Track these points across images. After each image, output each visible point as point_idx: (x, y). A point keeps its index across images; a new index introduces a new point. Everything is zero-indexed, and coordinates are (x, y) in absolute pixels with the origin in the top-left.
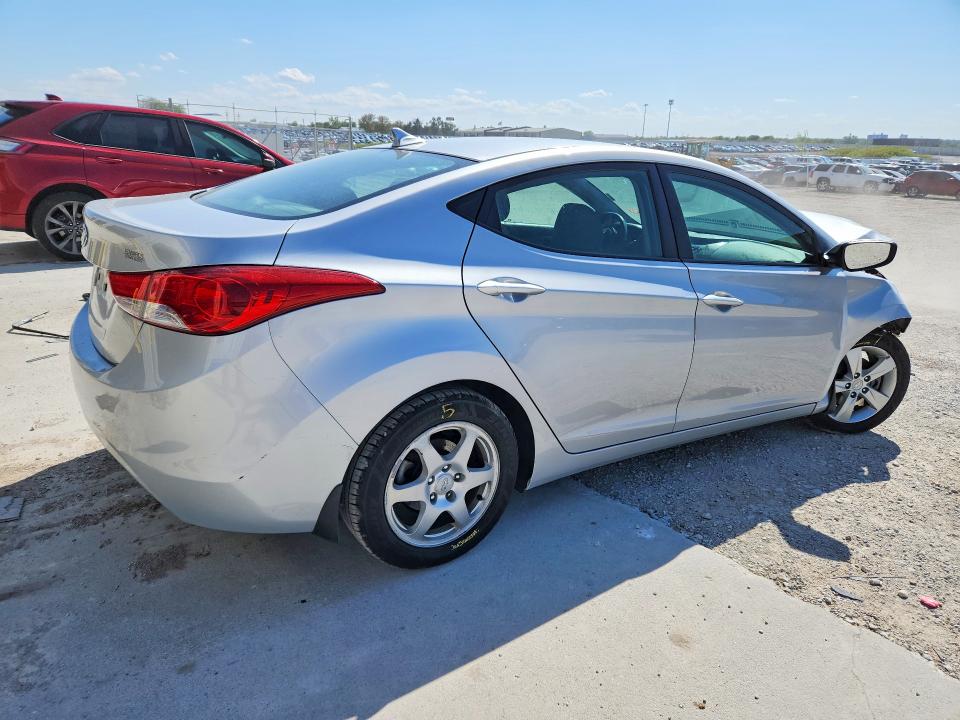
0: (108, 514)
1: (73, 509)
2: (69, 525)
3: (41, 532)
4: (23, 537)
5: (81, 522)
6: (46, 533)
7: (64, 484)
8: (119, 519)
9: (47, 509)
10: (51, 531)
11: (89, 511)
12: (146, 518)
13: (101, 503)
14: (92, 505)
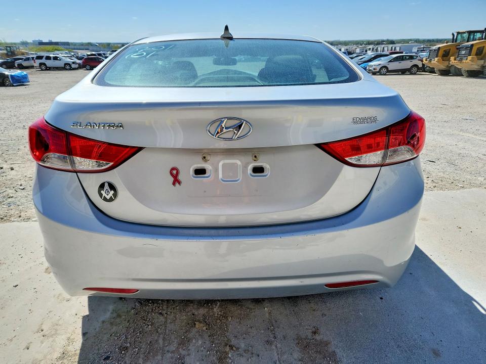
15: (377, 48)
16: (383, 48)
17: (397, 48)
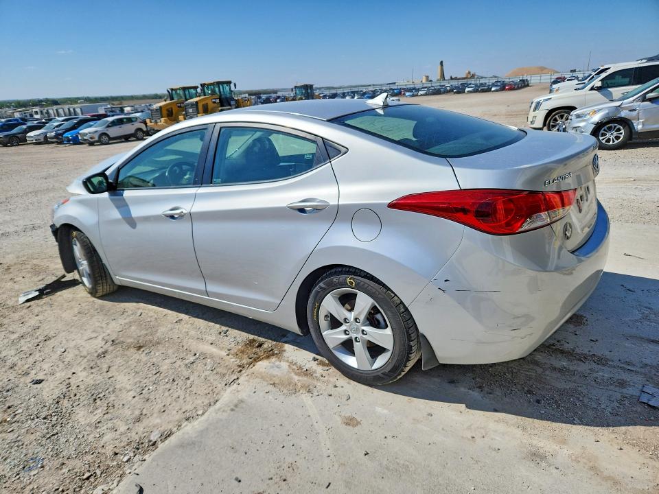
0: (583, 358)
1: (604, 373)
2: (610, 363)
3: (630, 368)
4: (643, 370)
5: (601, 361)
6: (627, 366)
7: (603, 399)
8: (577, 351)
9: (622, 384)
10: (623, 365)
11: (594, 366)
12: (563, 342)
13: (583, 367)
14: (591, 370)
15: (47, 110)
16: (57, 110)
17: (76, 110)
